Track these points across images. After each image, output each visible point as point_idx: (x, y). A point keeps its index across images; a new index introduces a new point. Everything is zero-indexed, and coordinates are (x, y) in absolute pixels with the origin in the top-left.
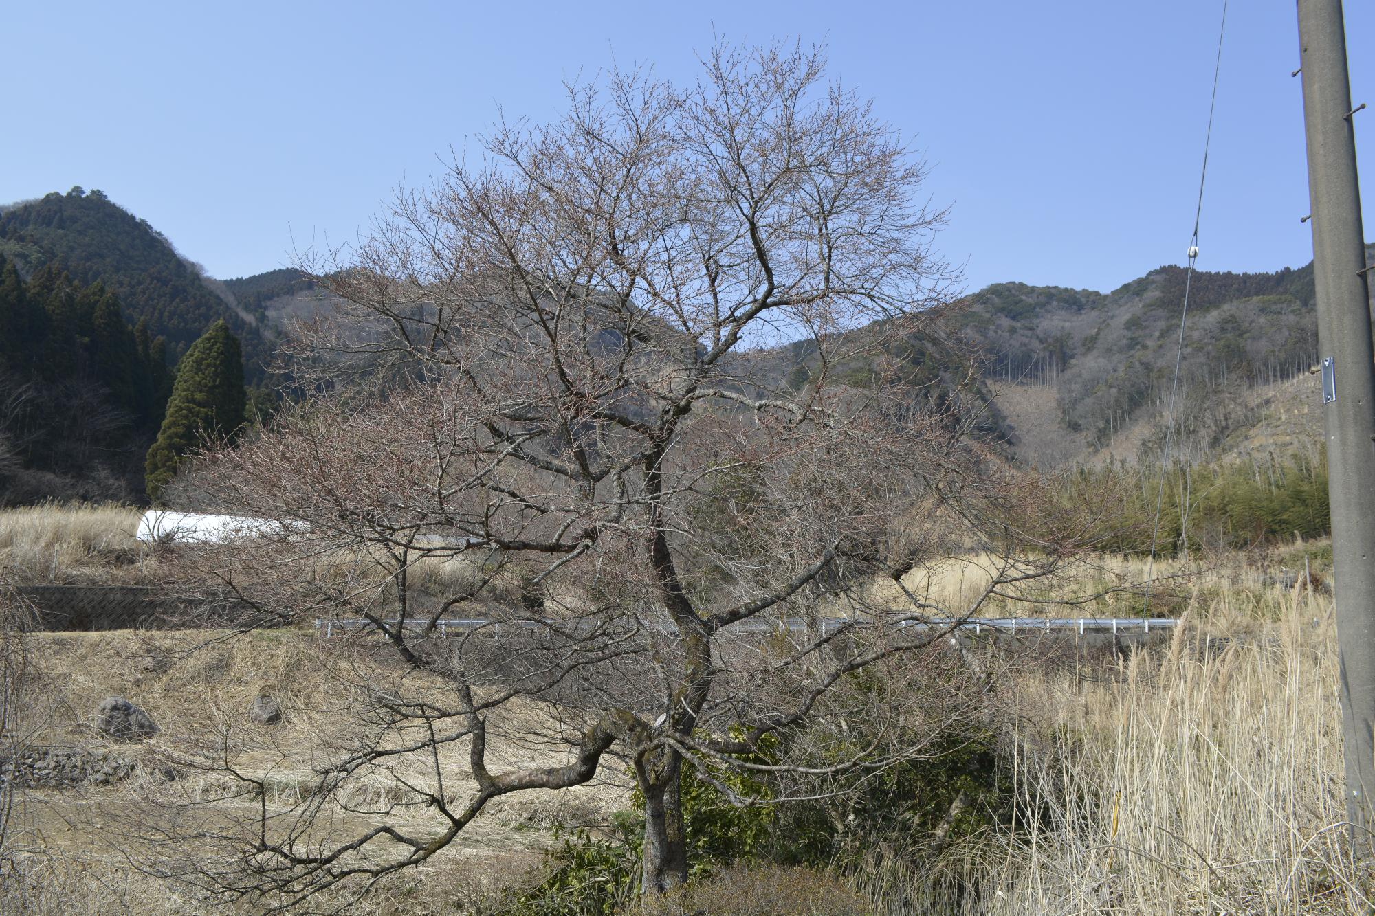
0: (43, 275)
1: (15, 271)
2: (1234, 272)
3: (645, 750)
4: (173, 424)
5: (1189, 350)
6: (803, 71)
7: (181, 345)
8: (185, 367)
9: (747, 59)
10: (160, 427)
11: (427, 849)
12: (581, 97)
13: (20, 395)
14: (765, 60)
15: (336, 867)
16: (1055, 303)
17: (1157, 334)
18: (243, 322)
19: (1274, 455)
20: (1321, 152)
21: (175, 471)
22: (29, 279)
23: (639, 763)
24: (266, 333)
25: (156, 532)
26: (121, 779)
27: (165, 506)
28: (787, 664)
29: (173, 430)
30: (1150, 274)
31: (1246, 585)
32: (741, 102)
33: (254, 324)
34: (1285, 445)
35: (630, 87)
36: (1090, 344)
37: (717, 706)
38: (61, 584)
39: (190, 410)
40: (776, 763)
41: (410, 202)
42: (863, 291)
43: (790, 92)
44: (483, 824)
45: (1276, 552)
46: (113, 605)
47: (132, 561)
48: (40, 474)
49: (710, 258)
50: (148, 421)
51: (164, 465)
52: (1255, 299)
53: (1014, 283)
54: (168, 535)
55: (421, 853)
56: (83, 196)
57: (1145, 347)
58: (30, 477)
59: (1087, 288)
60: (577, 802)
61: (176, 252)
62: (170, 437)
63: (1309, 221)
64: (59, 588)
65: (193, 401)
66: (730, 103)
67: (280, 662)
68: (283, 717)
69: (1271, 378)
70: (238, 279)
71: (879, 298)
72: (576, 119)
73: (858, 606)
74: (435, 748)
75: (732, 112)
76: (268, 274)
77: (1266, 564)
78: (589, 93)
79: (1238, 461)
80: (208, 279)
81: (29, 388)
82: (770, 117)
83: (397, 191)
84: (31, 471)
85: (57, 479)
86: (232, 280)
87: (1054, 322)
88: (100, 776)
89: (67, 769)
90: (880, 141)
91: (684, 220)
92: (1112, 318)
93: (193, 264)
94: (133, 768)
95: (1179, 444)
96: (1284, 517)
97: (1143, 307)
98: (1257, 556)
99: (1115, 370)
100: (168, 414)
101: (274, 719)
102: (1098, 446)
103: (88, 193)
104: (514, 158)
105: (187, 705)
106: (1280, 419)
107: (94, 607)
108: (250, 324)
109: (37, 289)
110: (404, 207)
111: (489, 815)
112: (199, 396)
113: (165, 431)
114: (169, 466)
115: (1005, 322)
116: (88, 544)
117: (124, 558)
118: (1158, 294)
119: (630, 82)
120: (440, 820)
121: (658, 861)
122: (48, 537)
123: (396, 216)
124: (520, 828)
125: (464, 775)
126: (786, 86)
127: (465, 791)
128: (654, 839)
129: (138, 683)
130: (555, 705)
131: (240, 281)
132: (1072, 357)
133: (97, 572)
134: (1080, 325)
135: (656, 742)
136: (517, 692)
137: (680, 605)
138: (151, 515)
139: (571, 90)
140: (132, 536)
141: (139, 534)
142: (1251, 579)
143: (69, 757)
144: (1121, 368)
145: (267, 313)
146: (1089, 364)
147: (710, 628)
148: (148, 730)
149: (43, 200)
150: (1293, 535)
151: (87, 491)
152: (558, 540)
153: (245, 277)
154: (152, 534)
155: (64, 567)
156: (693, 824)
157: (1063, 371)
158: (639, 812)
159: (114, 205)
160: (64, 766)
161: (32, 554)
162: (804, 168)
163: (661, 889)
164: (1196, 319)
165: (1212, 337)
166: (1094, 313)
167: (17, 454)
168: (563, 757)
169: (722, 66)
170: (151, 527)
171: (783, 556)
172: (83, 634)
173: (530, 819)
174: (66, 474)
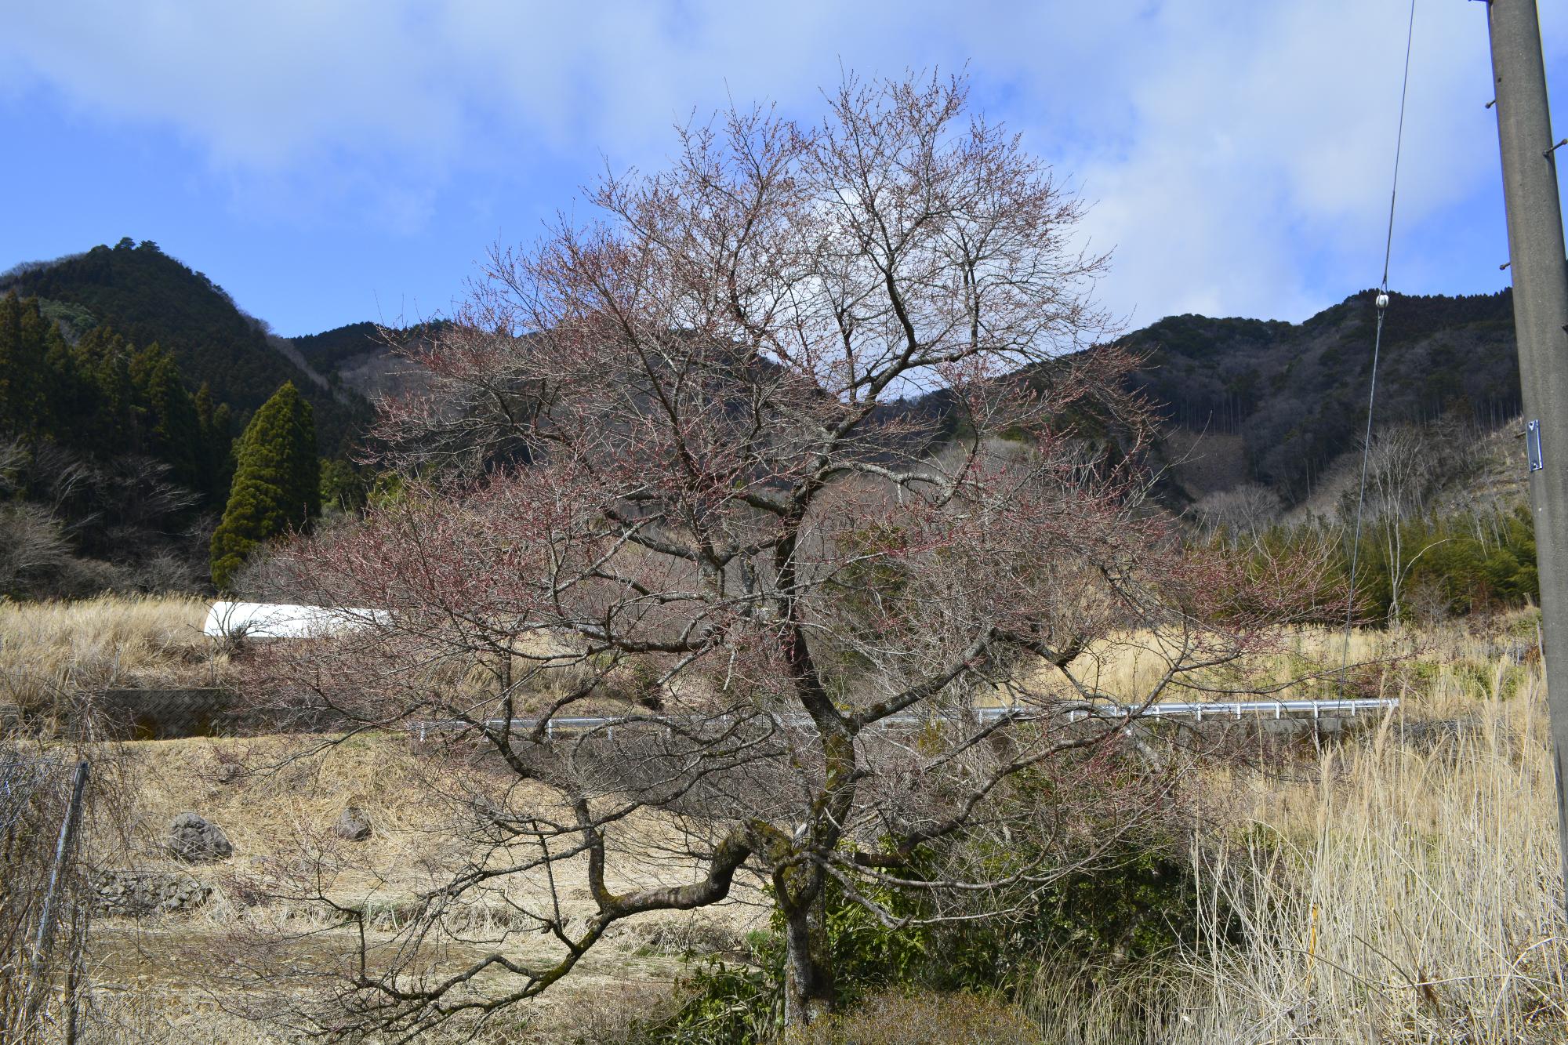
0: (92, 341)
1: (60, 336)
2: (1446, 295)
3: (785, 866)
4: (239, 504)
5: (1396, 386)
6: (941, 103)
7: (246, 413)
8: (249, 439)
9: (879, 95)
10: (225, 507)
11: (544, 979)
12: (695, 143)
13: (70, 475)
14: (898, 92)
15: (444, 1002)
16: (1238, 337)
17: (1358, 369)
18: (314, 384)
19: (1498, 506)
20: (1520, 193)
21: (244, 557)
22: (76, 344)
23: (778, 880)
24: (339, 397)
25: (226, 627)
26: (197, 905)
27: (234, 596)
28: (940, 763)
29: (240, 510)
30: (1348, 299)
31: (1469, 658)
32: (874, 141)
33: (326, 387)
34: (1510, 494)
35: (750, 128)
36: (1279, 382)
37: (862, 812)
38: (123, 687)
39: (257, 488)
40: (932, 879)
41: (507, 263)
42: (1015, 346)
43: (928, 129)
44: (602, 950)
45: (1503, 618)
46: (181, 709)
47: (200, 660)
48: (93, 564)
49: (843, 311)
50: (213, 500)
51: (231, 550)
52: (1471, 325)
53: (1190, 315)
54: (239, 629)
55: (538, 983)
56: (134, 248)
57: (1345, 385)
58: (86, 567)
59: (1274, 318)
60: (706, 922)
61: (238, 308)
62: (237, 519)
63: (1508, 268)
64: (121, 692)
65: (260, 478)
66: (861, 145)
67: (368, 770)
68: (374, 831)
69: (1493, 417)
70: (307, 336)
71: (1033, 354)
72: (690, 167)
73: (1018, 695)
74: (549, 866)
75: (864, 153)
76: (340, 330)
77: (1491, 632)
78: (703, 137)
79: (1456, 515)
80: (275, 338)
81: (79, 467)
82: (906, 157)
83: (492, 249)
84: (85, 560)
85: (113, 569)
86: (300, 338)
87: (1237, 359)
88: (175, 902)
89: (137, 896)
90: (1030, 179)
91: (813, 272)
92: (1304, 352)
93: (257, 322)
94: (210, 892)
95: (1385, 496)
96: (1512, 579)
97: (1341, 338)
98: (1480, 625)
99: (1310, 412)
100: (235, 490)
101: (363, 835)
102: (1293, 501)
103: (138, 245)
104: (623, 212)
105: (266, 821)
106: (1504, 463)
107: (160, 712)
108: (322, 387)
109: (87, 356)
110: (500, 267)
111: (607, 939)
112: (267, 472)
113: (231, 513)
114: (237, 551)
115: (1182, 360)
116: (153, 642)
117: (193, 657)
118: (1357, 322)
119: (749, 123)
120: (554, 945)
121: (801, 990)
122: (108, 636)
123: (492, 279)
124: (643, 953)
125: (579, 894)
126: (923, 122)
127: (582, 913)
128: (796, 964)
129: (213, 796)
130: (680, 815)
131: (309, 338)
132: (1260, 398)
133: (164, 672)
134: (1268, 361)
135: (797, 856)
136: (640, 804)
137: (818, 703)
138: (221, 606)
139: (684, 134)
140: (201, 631)
141: (207, 629)
142: (1474, 650)
143: (138, 880)
144: (1317, 409)
145: (340, 374)
146: (1281, 405)
147: (853, 726)
148: (224, 851)
149: (88, 255)
150: (1523, 598)
151: (146, 581)
152: (685, 639)
153: (315, 333)
154: (222, 629)
155: (125, 668)
156: (839, 947)
157: (1249, 415)
158: (778, 934)
159: (167, 257)
160: (133, 891)
161: (89, 654)
162: (945, 210)
163: (806, 1020)
164: (1403, 350)
165: (1422, 371)
166: (1284, 348)
167: (69, 541)
168: (691, 872)
169: (852, 104)
170: (221, 621)
171: (933, 640)
172: (150, 742)
173: (654, 943)
174: (122, 562)
